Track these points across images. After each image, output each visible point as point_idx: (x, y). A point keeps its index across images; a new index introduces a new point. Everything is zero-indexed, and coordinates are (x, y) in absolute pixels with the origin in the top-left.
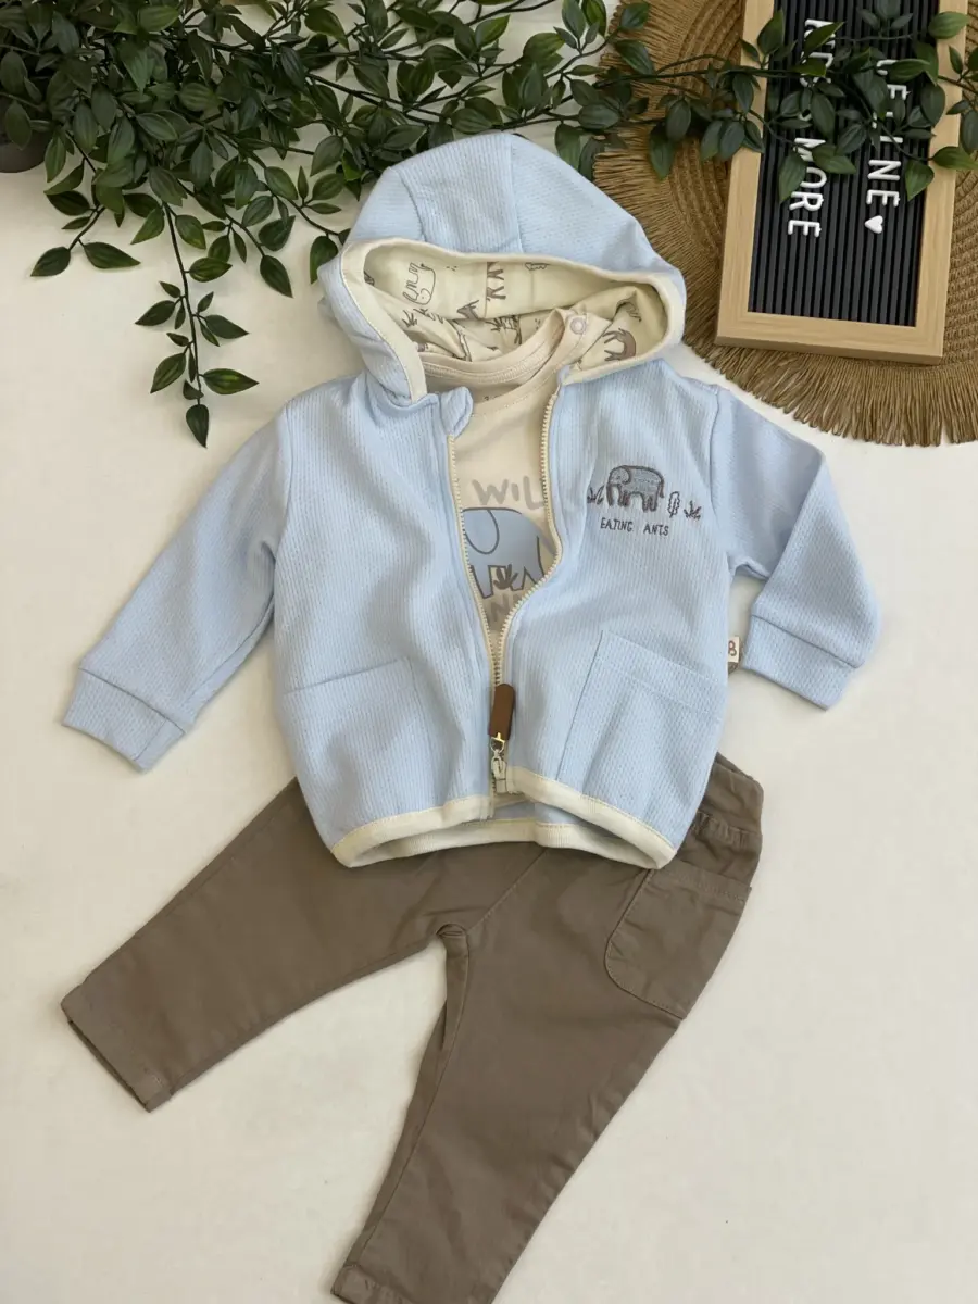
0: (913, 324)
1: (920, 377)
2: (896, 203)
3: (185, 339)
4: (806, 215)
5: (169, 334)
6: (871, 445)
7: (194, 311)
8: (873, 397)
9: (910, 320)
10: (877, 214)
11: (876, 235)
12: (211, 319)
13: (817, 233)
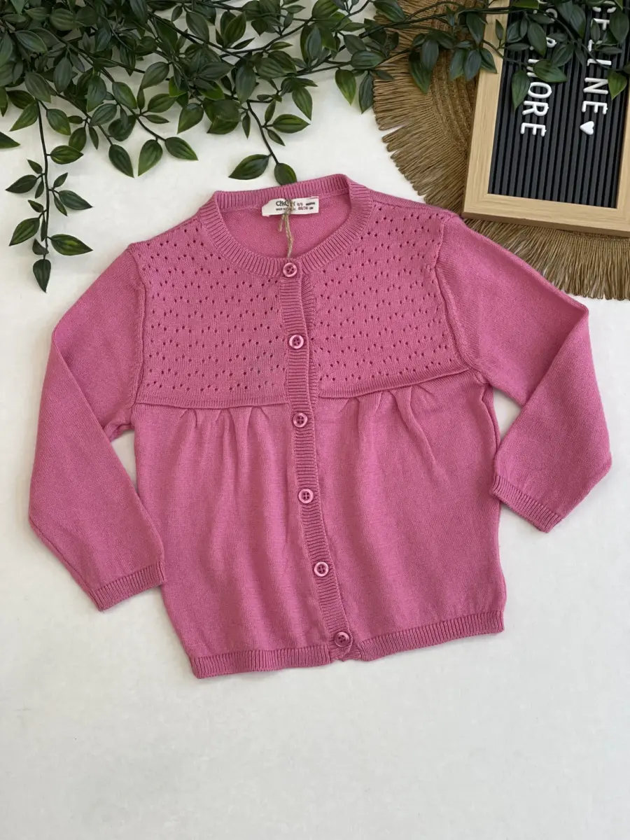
0: (615, 207)
1: (619, 246)
2: (605, 112)
3: (41, 206)
4: (535, 119)
5: (29, 201)
7: (51, 185)
8: (582, 262)
9: (612, 203)
10: (590, 120)
11: (588, 136)
12: (63, 194)
13: (543, 133)
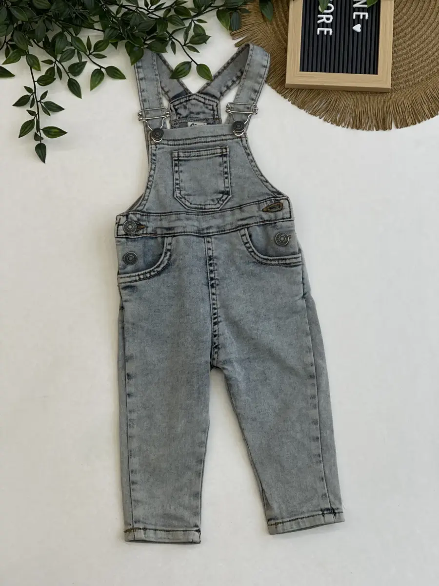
0: (377, 74)
1: (381, 98)
2: (367, 18)
3: (34, 112)
4: (325, 25)
5: (27, 110)
6: (360, 131)
7: (39, 99)
8: (360, 109)
9: (375, 71)
10: (358, 23)
11: (358, 33)
12: (47, 103)
13: (331, 33)
